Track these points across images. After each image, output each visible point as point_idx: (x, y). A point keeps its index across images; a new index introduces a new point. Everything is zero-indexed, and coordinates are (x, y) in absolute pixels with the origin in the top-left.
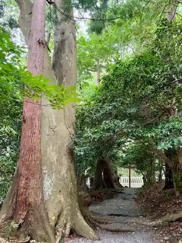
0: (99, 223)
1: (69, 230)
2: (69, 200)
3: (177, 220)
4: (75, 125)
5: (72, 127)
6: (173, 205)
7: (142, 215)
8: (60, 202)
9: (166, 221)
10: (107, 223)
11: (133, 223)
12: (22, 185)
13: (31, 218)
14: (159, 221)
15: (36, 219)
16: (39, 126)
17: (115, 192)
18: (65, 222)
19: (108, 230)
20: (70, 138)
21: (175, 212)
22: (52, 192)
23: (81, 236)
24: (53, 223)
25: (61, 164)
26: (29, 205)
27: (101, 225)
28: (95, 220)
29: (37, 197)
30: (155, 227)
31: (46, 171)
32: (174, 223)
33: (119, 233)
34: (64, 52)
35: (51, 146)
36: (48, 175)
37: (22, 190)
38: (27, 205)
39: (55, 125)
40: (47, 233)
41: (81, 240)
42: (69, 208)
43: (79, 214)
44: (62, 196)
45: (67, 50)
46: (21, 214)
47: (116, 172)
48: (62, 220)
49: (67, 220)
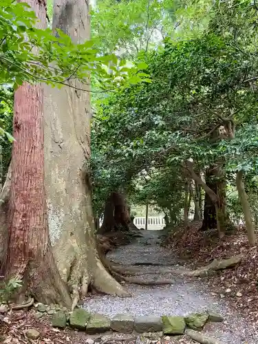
0: (123, 275)
1: (86, 286)
2: (85, 246)
3: (228, 268)
4: (90, 140)
5: (86, 142)
6: (219, 249)
7: (179, 263)
8: (72, 249)
9: (213, 269)
10: (133, 275)
11: (168, 273)
12: (17, 225)
13: (34, 273)
14: (204, 270)
15: (42, 273)
16: (41, 138)
17: (131, 235)
18: (80, 276)
19: (138, 284)
20: (84, 159)
21: (224, 257)
22: (60, 235)
23: (104, 294)
24: (64, 278)
25: (72, 196)
26: (31, 253)
27: (127, 278)
28: (118, 272)
29: (42, 243)
30: (198, 277)
31: (51, 205)
32: (225, 271)
33: (154, 287)
34: (71, 24)
35: (57, 170)
36: (54, 211)
37: (18, 232)
38: (27, 255)
39: (61, 137)
40: (59, 292)
41: (105, 298)
42: (85, 256)
43: (99, 264)
44: (75, 241)
45: (76, 21)
46: (17, 268)
47: (129, 210)
48: (76, 273)
49: (83, 273)
